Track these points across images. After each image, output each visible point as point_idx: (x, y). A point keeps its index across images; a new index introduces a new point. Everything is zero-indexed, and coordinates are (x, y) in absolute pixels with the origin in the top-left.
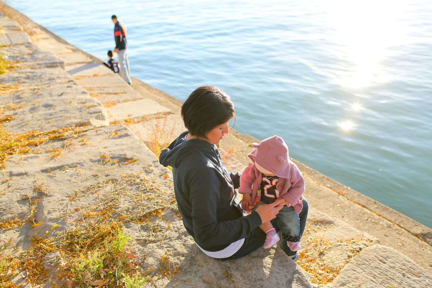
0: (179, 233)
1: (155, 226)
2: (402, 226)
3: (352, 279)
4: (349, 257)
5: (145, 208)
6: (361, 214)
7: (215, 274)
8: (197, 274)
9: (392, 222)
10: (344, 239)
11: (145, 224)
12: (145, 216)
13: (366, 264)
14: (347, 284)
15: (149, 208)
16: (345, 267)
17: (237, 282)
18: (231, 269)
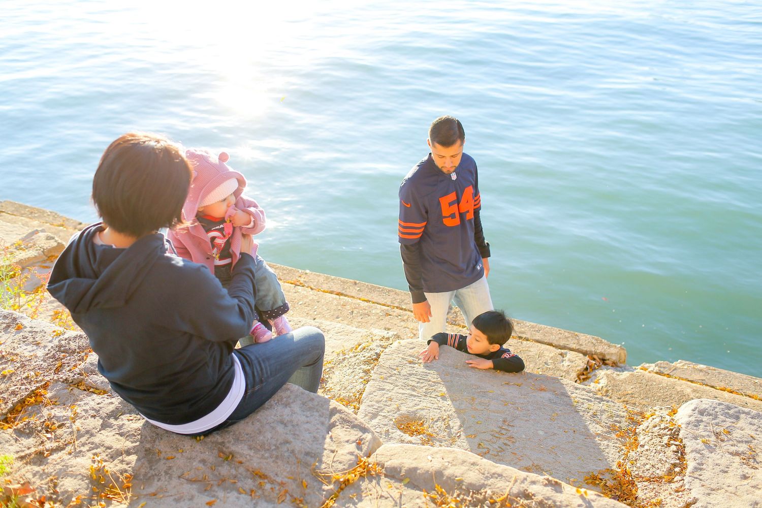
0: (101, 418)
1: (44, 422)
2: (404, 307)
3: (384, 403)
4: (367, 372)
5: (5, 395)
6: (340, 308)
7: (203, 461)
8: (171, 475)
9: (388, 306)
10: (345, 349)
11: (22, 424)
12: (12, 410)
13: (395, 374)
14: (380, 414)
15: (14, 393)
16: (366, 389)
17: (248, 461)
18: (228, 445)
